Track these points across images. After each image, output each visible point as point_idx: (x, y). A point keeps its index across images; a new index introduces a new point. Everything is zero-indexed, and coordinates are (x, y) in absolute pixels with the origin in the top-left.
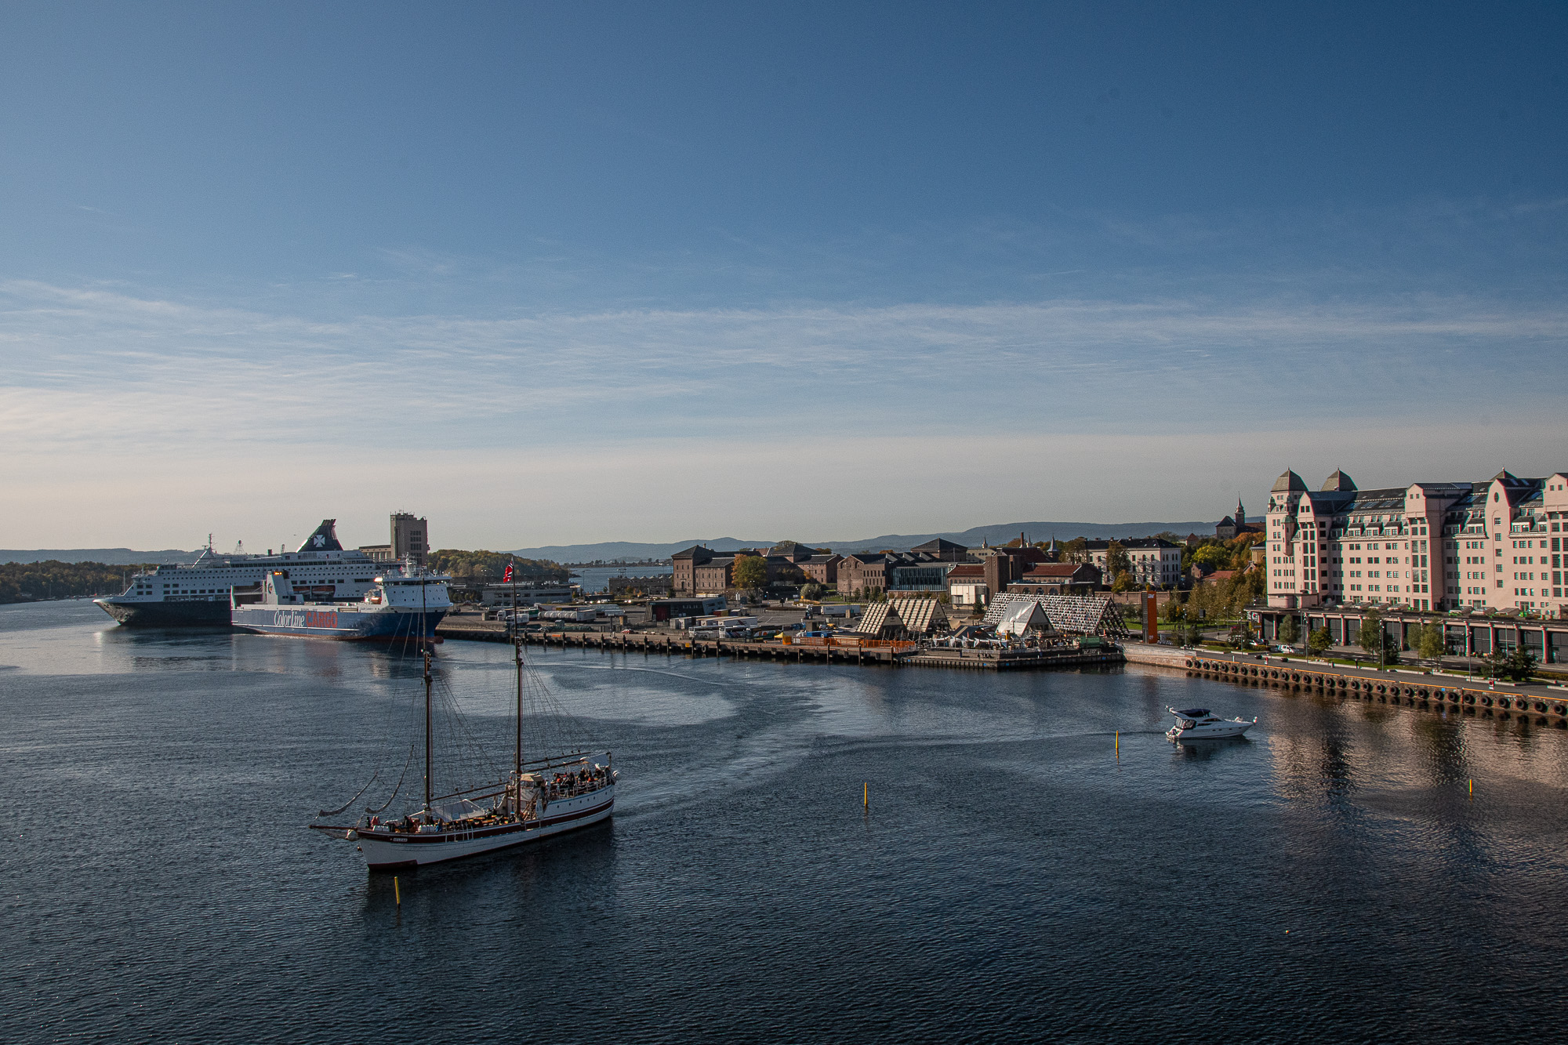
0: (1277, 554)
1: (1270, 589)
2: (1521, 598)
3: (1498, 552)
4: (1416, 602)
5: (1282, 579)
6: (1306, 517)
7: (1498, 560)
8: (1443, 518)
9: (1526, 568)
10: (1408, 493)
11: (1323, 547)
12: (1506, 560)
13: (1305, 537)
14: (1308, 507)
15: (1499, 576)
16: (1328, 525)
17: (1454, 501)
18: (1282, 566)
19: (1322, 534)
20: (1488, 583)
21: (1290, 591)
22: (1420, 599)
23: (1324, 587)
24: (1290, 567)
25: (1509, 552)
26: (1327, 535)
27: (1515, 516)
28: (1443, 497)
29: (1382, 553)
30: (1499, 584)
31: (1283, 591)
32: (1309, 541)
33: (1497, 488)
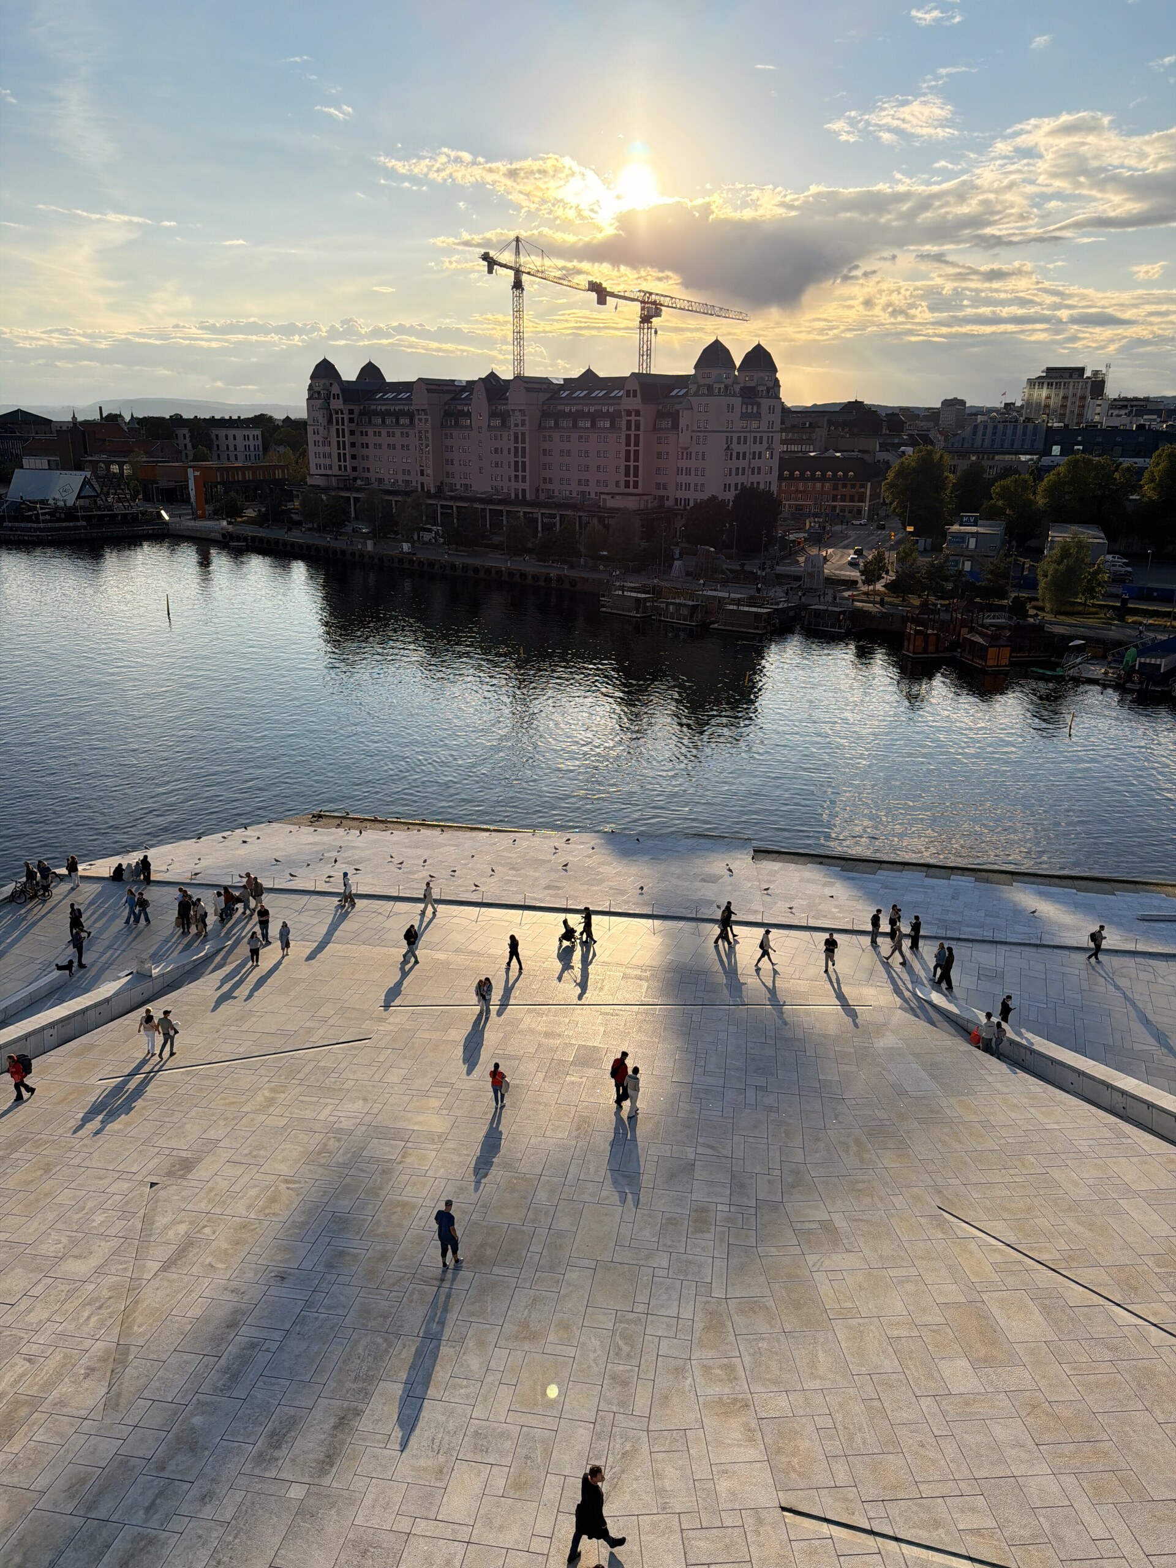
0: (316, 438)
1: (313, 470)
2: (494, 483)
3: (480, 441)
4: (422, 484)
5: (322, 461)
6: (337, 404)
7: (481, 450)
8: (442, 411)
9: (498, 458)
11: (352, 433)
12: (485, 451)
13: (337, 424)
14: (338, 395)
15: (481, 464)
16: (356, 412)
17: (451, 396)
18: (320, 449)
19: (351, 420)
20: (473, 470)
21: (329, 472)
22: (425, 482)
23: (354, 469)
24: (327, 449)
25: (487, 444)
26: (355, 421)
27: (492, 413)
28: (443, 392)
29: (398, 440)
30: (481, 471)
31: (323, 472)
32: (340, 427)
33: (480, 387)
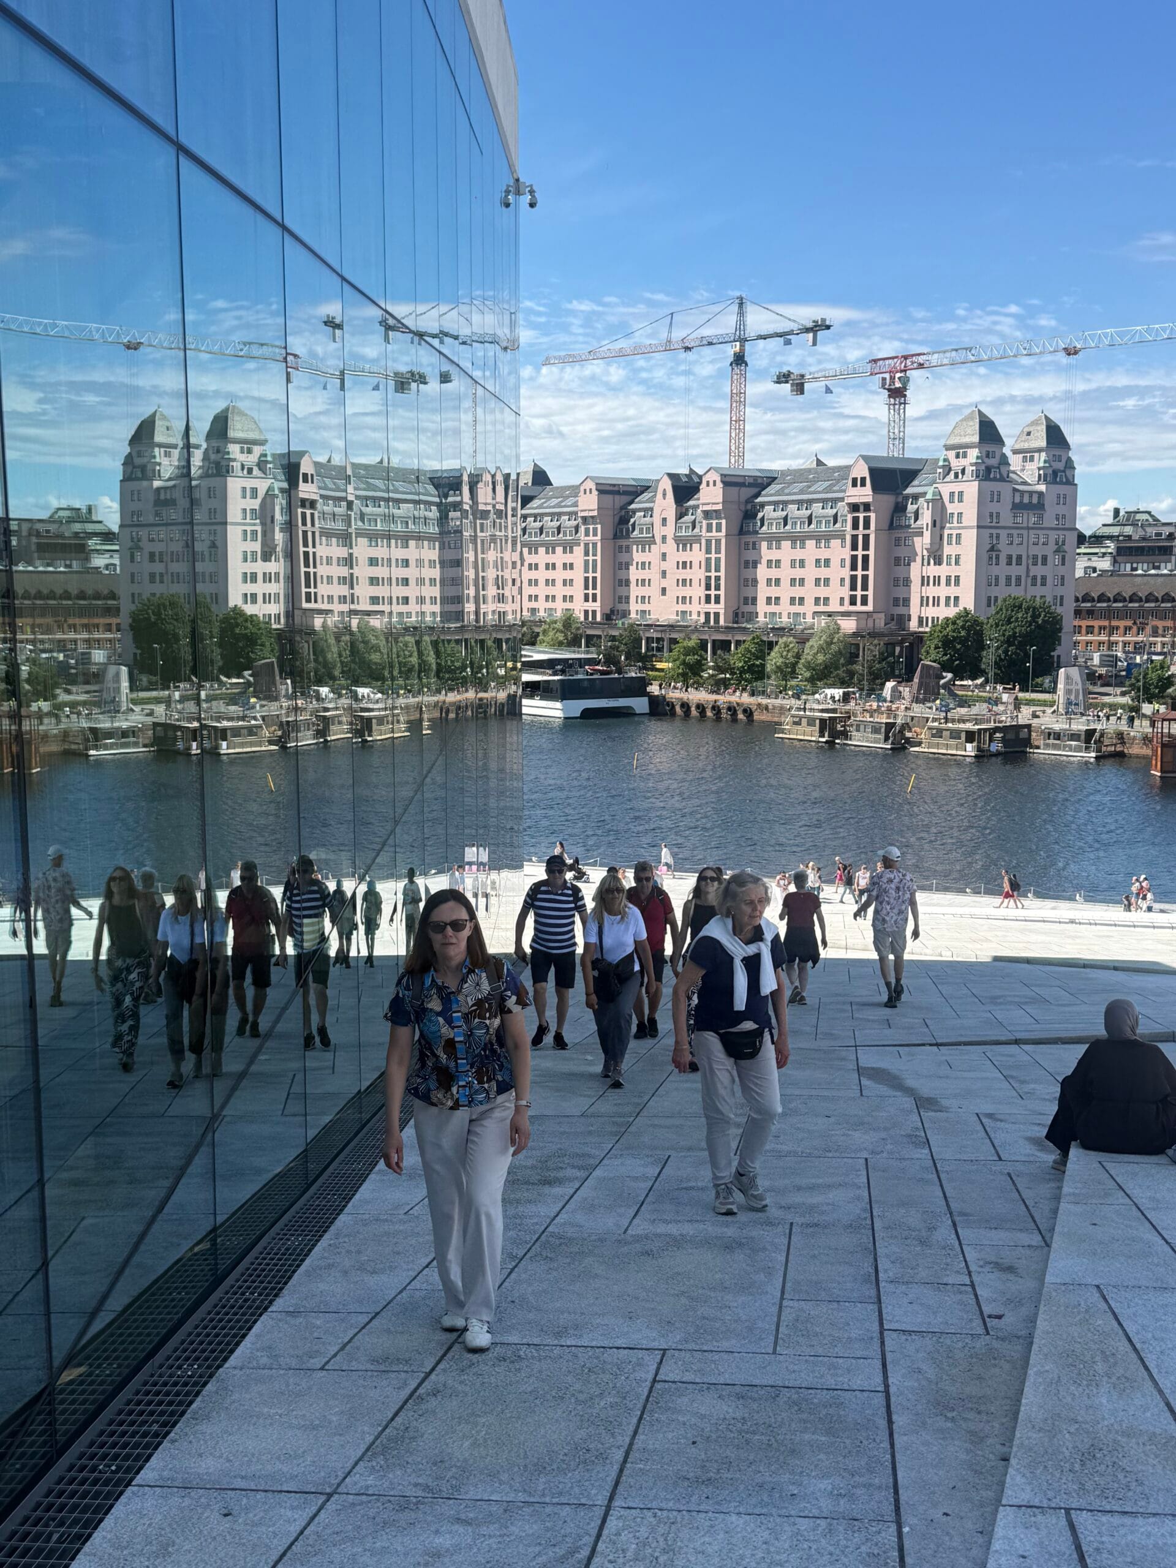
2: (681, 607)
3: (664, 555)
4: (587, 612)
7: (664, 566)
8: (617, 519)
9: (686, 574)
10: (582, 489)
12: (669, 565)
15: (664, 583)
17: (630, 498)
20: (653, 591)
22: (590, 609)
25: (676, 556)
27: (680, 516)
28: (618, 493)
29: (559, 557)
30: (664, 591)
33: (667, 485)
